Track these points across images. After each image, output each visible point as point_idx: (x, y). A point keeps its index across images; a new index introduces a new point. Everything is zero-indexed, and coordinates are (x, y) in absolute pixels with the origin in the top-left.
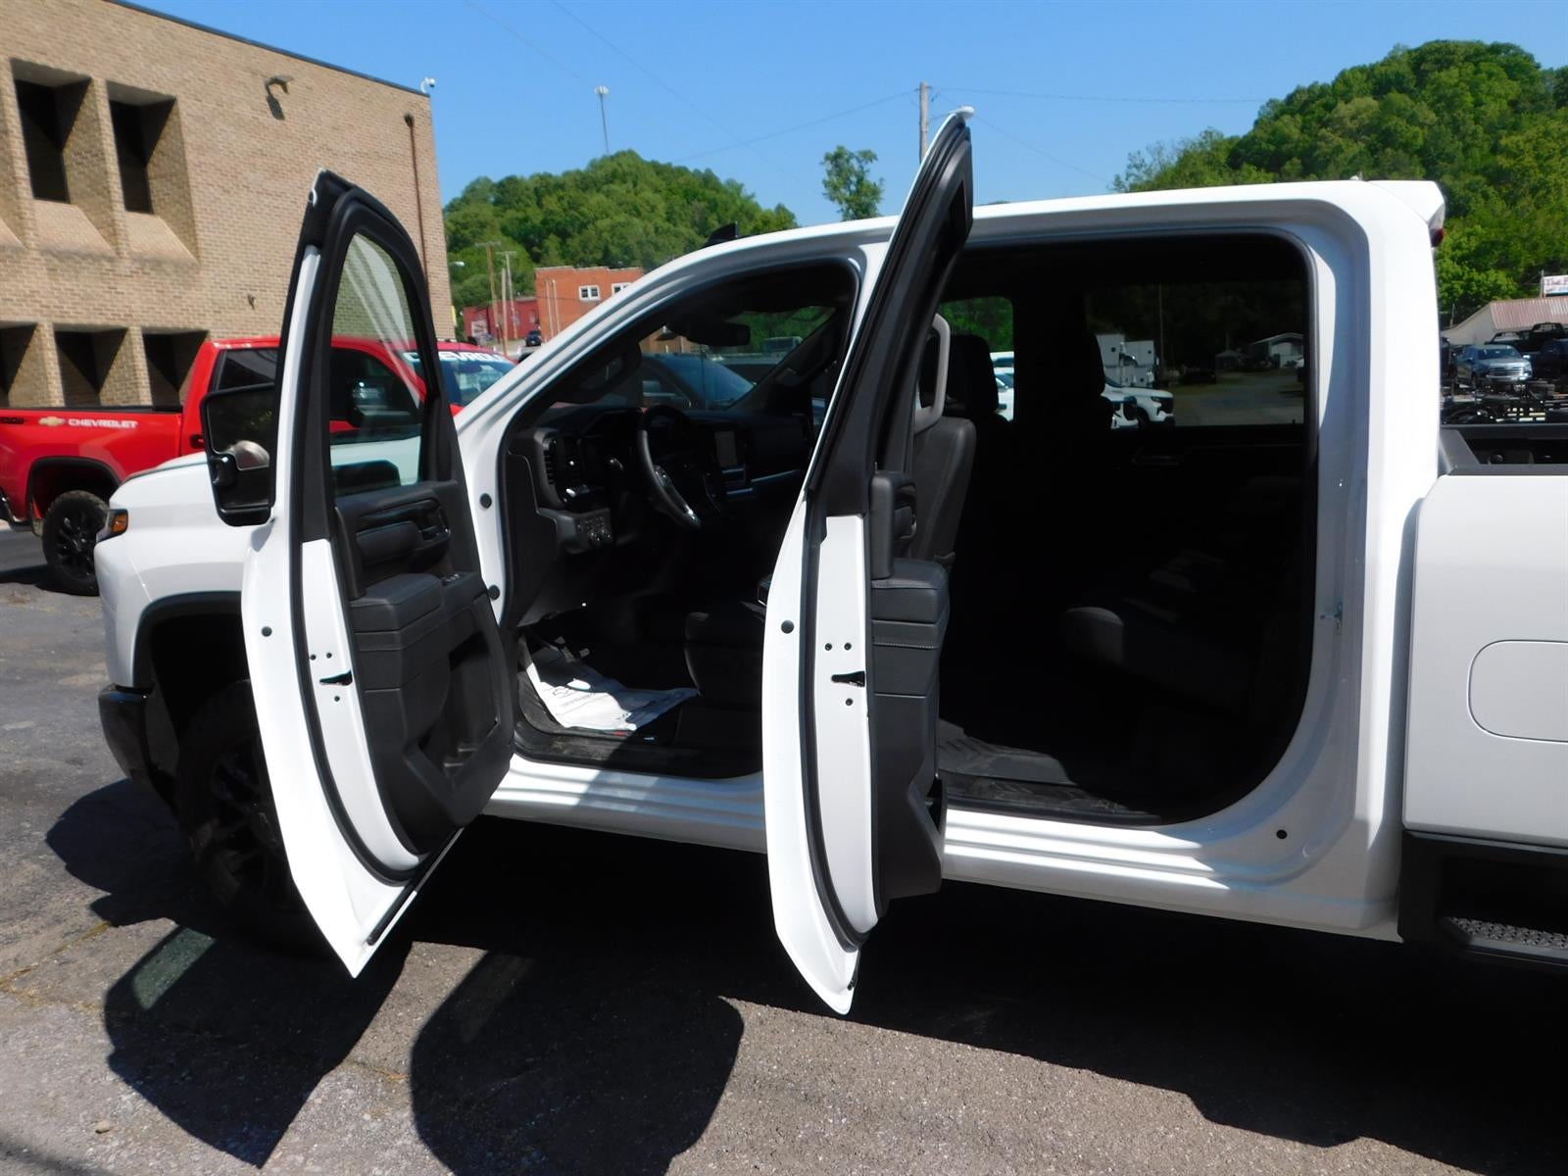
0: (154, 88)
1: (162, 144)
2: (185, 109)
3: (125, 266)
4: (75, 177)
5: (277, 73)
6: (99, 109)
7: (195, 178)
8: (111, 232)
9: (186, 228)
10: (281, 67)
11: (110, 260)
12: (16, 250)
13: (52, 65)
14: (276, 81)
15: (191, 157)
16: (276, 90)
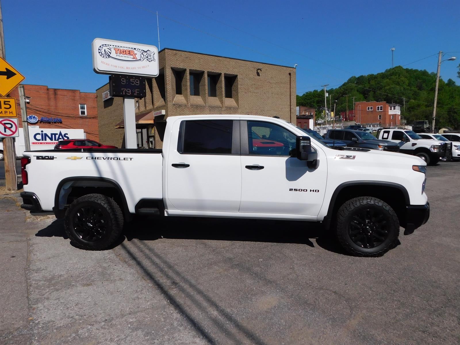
0: (233, 74)
1: (234, 84)
2: (238, 77)
3: (224, 109)
4: (218, 93)
5: (260, 68)
6: (223, 79)
7: (239, 90)
8: (222, 102)
9: (237, 101)
10: (260, 66)
11: (221, 108)
12: (204, 107)
13: (215, 72)
14: (258, 69)
15: (239, 86)
16: (259, 71)
